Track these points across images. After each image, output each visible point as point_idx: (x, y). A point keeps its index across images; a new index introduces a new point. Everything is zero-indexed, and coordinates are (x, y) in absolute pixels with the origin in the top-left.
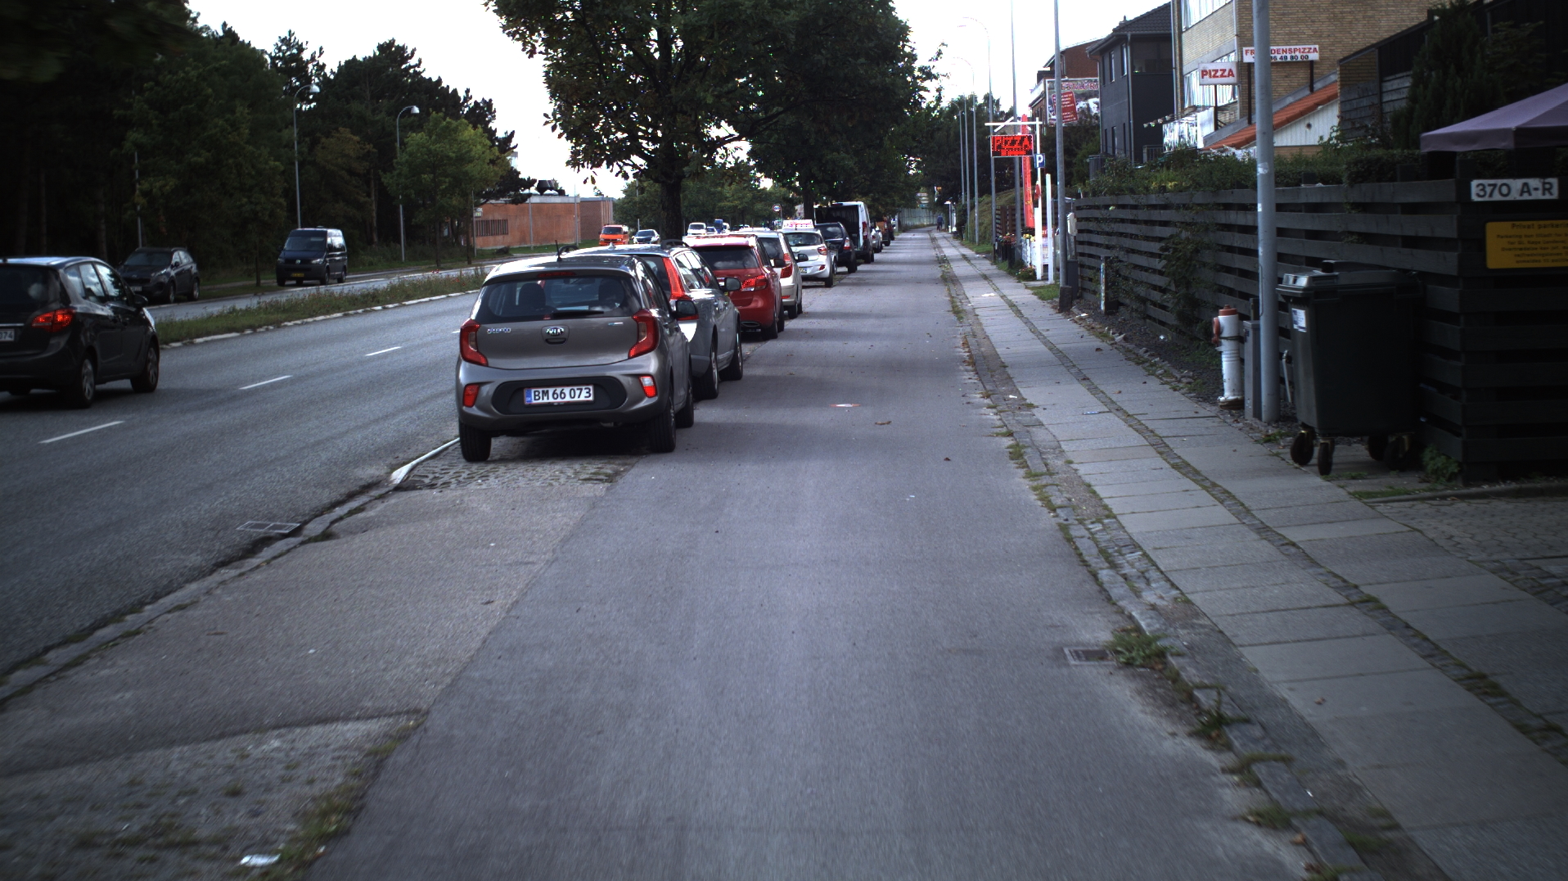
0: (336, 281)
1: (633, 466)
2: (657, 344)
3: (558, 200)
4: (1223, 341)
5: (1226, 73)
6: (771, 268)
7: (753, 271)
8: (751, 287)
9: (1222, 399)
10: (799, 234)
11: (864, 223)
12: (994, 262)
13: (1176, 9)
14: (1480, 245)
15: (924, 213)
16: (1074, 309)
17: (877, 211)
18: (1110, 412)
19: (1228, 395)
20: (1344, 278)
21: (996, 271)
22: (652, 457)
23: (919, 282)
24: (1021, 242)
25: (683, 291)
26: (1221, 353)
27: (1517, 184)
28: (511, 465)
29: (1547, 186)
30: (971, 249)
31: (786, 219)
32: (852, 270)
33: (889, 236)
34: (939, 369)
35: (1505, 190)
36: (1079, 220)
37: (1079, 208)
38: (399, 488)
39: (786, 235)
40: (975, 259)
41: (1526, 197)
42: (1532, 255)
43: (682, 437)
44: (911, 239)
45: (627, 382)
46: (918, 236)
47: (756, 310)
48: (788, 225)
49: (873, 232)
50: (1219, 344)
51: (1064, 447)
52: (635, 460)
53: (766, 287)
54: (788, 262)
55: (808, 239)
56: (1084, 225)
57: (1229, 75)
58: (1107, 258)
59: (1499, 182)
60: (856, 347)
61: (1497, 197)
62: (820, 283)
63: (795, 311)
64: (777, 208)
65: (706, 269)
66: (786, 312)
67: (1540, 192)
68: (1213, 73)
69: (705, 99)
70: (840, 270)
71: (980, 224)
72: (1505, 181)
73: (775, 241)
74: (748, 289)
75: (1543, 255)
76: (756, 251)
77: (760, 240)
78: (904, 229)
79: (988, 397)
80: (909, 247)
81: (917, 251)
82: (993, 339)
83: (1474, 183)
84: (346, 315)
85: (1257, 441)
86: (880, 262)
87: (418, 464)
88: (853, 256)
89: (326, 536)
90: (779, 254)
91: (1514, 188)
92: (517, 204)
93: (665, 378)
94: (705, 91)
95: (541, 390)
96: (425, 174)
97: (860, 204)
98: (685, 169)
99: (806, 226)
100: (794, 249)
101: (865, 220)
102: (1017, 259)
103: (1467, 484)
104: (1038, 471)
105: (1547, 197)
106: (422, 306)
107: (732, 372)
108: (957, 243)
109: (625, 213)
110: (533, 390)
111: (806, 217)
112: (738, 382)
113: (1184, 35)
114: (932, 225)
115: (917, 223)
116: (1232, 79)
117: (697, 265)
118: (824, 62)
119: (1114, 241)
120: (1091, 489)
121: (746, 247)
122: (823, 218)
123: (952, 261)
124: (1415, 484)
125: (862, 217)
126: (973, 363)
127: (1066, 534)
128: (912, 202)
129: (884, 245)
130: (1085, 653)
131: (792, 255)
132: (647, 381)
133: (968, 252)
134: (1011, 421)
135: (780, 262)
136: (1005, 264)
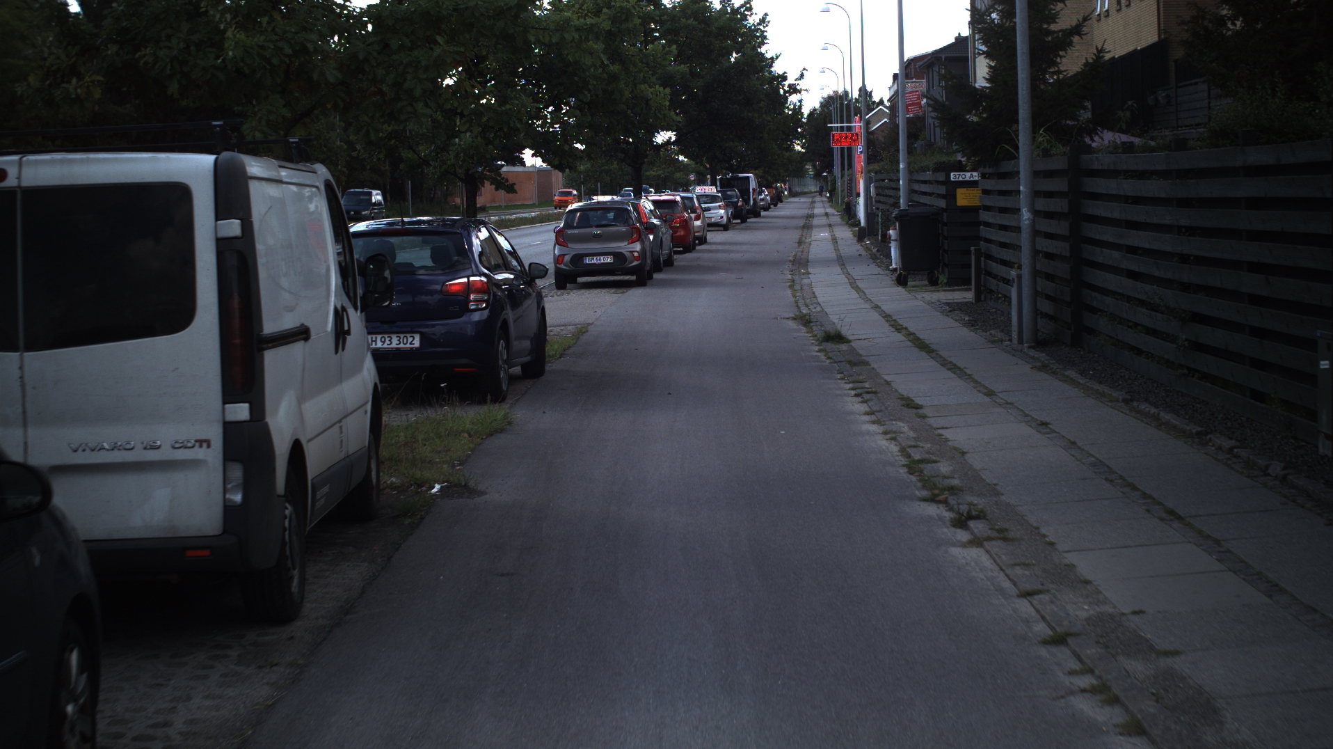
1: (630, 290)
2: (640, 240)
4: (892, 242)
6: (688, 214)
7: (679, 215)
8: (678, 223)
9: (891, 267)
10: (707, 196)
11: (754, 190)
14: (954, 197)
15: (811, 182)
16: (865, 239)
17: (767, 180)
18: (843, 274)
19: (894, 266)
23: (786, 228)
24: (855, 202)
25: (647, 219)
26: (891, 247)
27: (968, 174)
28: (578, 290)
29: (979, 175)
30: (833, 208)
31: (699, 185)
32: (744, 221)
33: (777, 199)
34: (775, 264)
35: (964, 176)
39: (698, 197)
40: (833, 215)
41: (972, 179)
42: (974, 200)
43: (649, 282)
44: (796, 202)
45: (627, 254)
46: (803, 200)
47: (680, 236)
48: (699, 190)
49: (762, 197)
50: (891, 244)
51: (813, 283)
53: (686, 224)
54: (698, 211)
55: (713, 199)
59: (962, 173)
61: (961, 179)
62: (720, 228)
63: (703, 241)
64: (692, 177)
65: (656, 210)
66: (697, 242)
67: (977, 177)
70: (734, 221)
72: (964, 173)
73: (692, 199)
74: (676, 225)
75: (977, 201)
76: (680, 204)
77: (683, 198)
78: (793, 194)
79: (792, 272)
80: (792, 208)
81: (795, 210)
82: (811, 253)
83: (952, 174)
86: (764, 217)
88: (744, 212)
90: (693, 207)
91: (967, 176)
93: (643, 251)
95: (591, 257)
97: (752, 175)
98: (645, 160)
100: (703, 205)
101: (755, 187)
102: (852, 213)
103: (949, 287)
104: (797, 289)
105: (978, 179)
107: (669, 263)
108: (827, 205)
110: (587, 258)
111: (712, 185)
112: (670, 267)
113: (977, 60)
115: (806, 190)
117: (652, 208)
119: (886, 200)
120: (814, 293)
121: (675, 202)
122: (725, 185)
123: (817, 216)
124: (933, 288)
125: (753, 185)
126: (794, 262)
127: (796, 302)
128: (800, 174)
129: (772, 206)
130: (784, 318)
131: (701, 207)
132: (636, 254)
133: (830, 210)
134: (796, 278)
135: (694, 211)
136: (846, 218)
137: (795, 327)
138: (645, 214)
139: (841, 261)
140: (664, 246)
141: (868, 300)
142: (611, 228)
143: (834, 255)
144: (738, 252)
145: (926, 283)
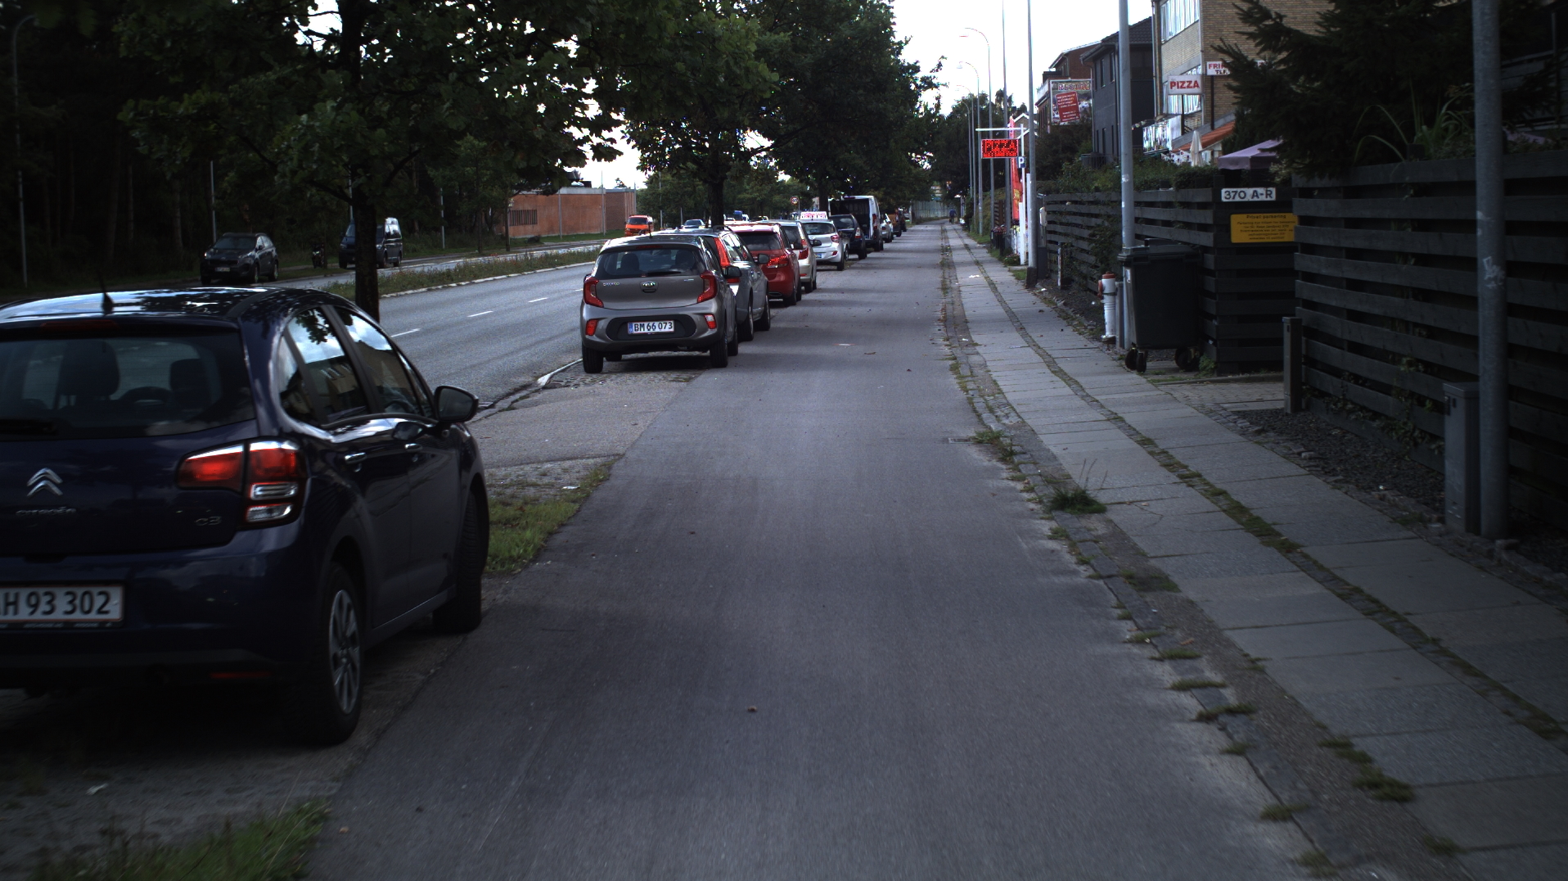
0: (392, 265)
1: (700, 374)
2: (716, 294)
3: (584, 191)
4: (1105, 296)
5: (1192, 85)
6: (791, 250)
7: (777, 252)
8: (776, 264)
9: (1104, 337)
10: (815, 224)
11: (874, 215)
12: (990, 251)
13: (1156, 23)
14: (1226, 228)
15: (939, 206)
16: (1038, 285)
17: (889, 204)
18: (1029, 346)
19: (1108, 334)
20: (1153, 249)
21: (990, 258)
22: (713, 370)
23: (920, 266)
24: (1010, 232)
25: (729, 262)
26: (1103, 304)
27: (1250, 191)
28: (618, 374)
29: (1269, 193)
30: (974, 239)
31: (804, 211)
32: (862, 256)
33: (900, 228)
34: (919, 325)
35: (1242, 195)
36: (1048, 213)
37: (1048, 204)
38: (545, 388)
39: (804, 225)
40: (976, 248)
41: (1255, 199)
42: (1259, 235)
43: (731, 360)
44: (922, 231)
45: (696, 318)
46: (930, 228)
47: (779, 282)
48: (805, 216)
49: (884, 224)
50: (1103, 298)
51: (988, 364)
52: (701, 372)
53: (787, 265)
54: (805, 246)
55: (822, 228)
56: (1052, 218)
57: (1194, 86)
58: (1062, 244)
59: (1239, 190)
60: (859, 311)
61: (1237, 199)
62: (833, 267)
63: (811, 286)
64: (795, 201)
65: (744, 247)
66: (803, 288)
67: (1264, 196)
68: (1180, 85)
69: (743, 121)
70: (851, 257)
71: (984, 217)
72: (1242, 189)
73: (795, 229)
74: (773, 266)
75: (1266, 235)
76: (779, 236)
77: (782, 228)
78: (917, 221)
79: (948, 340)
80: (919, 238)
81: (925, 241)
82: (965, 306)
83: (1224, 190)
84: (429, 290)
85: (1114, 360)
86: (888, 251)
87: (554, 374)
88: (863, 245)
89: (511, 408)
90: (797, 240)
91: (1248, 194)
92: (547, 195)
93: (721, 316)
94: (743, 116)
95: (639, 324)
96: (467, 167)
97: (871, 197)
98: (727, 174)
99: (821, 216)
100: (810, 237)
101: (875, 212)
102: (1006, 246)
103: (1219, 375)
104: (965, 375)
105: (1269, 199)
106: (489, 284)
107: (763, 324)
108: (964, 234)
109: (648, 204)
110: (634, 324)
111: (821, 210)
112: (765, 332)
113: (1163, 47)
114: (946, 217)
115: (932, 216)
116: (1196, 90)
117: (738, 244)
118: (832, 93)
119: (1069, 230)
120: (995, 382)
121: (771, 234)
122: (837, 210)
123: (955, 249)
124: (1190, 376)
125: (873, 209)
126: (945, 321)
127: (970, 401)
128: (925, 196)
129: (895, 236)
130: (959, 440)
131: (809, 240)
132: (710, 318)
133: (970, 242)
134: (958, 352)
135: (798, 246)
136: (998, 252)
137: (986, 463)
138: (726, 253)
139: (1016, 321)
140: (756, 300)
141: (1093, 402)
142: (671, 278)
143: (1000, 311)
144: (861, 304)
145: (1173, 364)
